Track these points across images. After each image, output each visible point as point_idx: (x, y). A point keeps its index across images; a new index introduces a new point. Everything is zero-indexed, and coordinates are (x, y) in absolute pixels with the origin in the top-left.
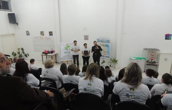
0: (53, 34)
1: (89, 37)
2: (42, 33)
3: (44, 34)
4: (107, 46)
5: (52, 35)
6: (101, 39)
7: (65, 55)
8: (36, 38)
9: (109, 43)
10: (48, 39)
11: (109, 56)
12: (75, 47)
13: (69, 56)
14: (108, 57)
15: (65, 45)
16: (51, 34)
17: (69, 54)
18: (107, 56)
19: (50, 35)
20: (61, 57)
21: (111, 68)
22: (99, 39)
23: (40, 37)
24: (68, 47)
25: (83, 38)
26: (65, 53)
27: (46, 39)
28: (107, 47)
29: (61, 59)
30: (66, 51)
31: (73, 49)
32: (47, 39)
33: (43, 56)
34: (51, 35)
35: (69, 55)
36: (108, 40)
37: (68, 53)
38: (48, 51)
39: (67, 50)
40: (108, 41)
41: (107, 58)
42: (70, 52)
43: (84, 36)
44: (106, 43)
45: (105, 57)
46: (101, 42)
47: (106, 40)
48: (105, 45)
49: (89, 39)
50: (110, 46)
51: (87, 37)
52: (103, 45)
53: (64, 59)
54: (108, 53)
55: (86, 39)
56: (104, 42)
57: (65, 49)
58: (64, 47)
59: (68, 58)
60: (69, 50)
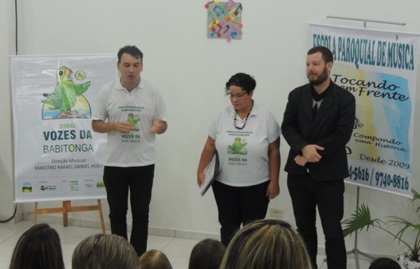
1: (245, 17)
4: (393, 91)
6: (345, 36)
7: (46, 158)
9: (409, 66)
11: (402, 173)
12: (129, 99)
13: (82, 165)
14: (398, 182)
15: (52, 73)
17: (77, 147)
18: (391, 171)
20: (19, 171)
22: (326, 33)
24: (80, 90)
25: (201, 20)
26: (50, 142)
28: (393, 104)
29: (18, 189)
35: (79, 155)
36: (401, 41)
37: (78, 141)
39: (68, 113)
40: (400, 55)
41: (391, 190)
42: (89, 136)
43: (205, 11)
44: (381, 69)
45: (374, 181)
46: (346, 60)
47: (380, 43)
48: (371, 88)
49: (243, 30)
50: (412, 93)
51: (233, 18)
52: (356, 86)
53: (36, 190)
54: (400, 146)
55: (219, 36)
56: (366, 63)
57: (47, 106)
58: (45, 95)
59: (76, 186)
60: (83, 117)
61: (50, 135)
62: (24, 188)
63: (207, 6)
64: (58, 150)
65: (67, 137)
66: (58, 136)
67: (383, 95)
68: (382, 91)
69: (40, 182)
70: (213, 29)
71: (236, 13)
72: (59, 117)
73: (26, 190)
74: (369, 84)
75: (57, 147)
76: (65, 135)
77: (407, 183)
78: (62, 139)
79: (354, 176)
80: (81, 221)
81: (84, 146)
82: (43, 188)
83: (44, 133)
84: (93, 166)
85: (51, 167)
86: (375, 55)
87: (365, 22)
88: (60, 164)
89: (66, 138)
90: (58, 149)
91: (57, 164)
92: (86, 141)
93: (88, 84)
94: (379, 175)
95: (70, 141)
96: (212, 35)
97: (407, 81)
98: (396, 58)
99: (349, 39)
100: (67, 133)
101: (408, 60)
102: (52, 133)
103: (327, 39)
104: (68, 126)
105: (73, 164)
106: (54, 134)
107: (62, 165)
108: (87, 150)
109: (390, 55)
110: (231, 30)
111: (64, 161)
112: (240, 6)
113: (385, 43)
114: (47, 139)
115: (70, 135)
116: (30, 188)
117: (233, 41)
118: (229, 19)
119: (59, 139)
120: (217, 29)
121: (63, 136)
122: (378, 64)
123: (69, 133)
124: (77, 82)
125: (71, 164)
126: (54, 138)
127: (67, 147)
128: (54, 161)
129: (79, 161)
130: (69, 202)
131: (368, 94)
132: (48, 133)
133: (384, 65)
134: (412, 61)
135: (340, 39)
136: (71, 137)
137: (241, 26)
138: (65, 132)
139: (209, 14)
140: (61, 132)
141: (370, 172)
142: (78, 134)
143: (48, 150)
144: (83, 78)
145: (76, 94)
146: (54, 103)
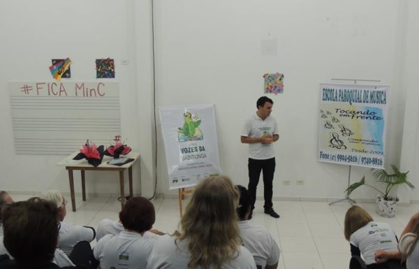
0: (118, 69)
1: (285, 81)
2: (62, 67)
3: (68, 71)
4: (373, 116)
5: (112, 75)
6: (343, 89)
7: (185, 163)
8: (26, 89)
9: (384, 102)
10: (89, 93)
11: (378, 157)
12: (263, 124)
13: (202, 166)
14: (375, 161)
16: (105, 68)
17: (199, 156)
18: (372, 156)
19: (101, 74)
20: (169, 174)
21: (394, 206)
22: (330, 88)
23: (50, 87)
24: (196, 125)
25: (261, 84)
26: (185, 155)
27: (80, 92)
28: (373, 122)
29: (171, 181)
30: (189, 144)
31: (250, 134)
32: (86, 94)
33: (86, 172)
34: (105, 76)
35: (200, 160)
36: (377, 90)
37: (199, 152)
38: (102, 147)
39: (192, 138)
40: (379, 97)
41: (371, 166)
42: (204, 150)
43: (263, 79)
44: (366, 104)
45: (361, 162)
46: (343, 101)
47: (365, 91)
48: (360, 114)
49: (284, 88)
50: (385, 115)
51: (279, 82)
52: (350, 114)
53: (180, 181)
54: (377, 143)
55: (271, 92)
56: (356, 102)
57: (181, 135)
58: (179, 128)
60: (199, 139)
61: (185, 150)
63: (264, 77)
65: (193, 151)
66: (188, 151)
67: (367, 118)
68: (366, 116)
69: (181, 177)
70: (268, 88)
71: (280, 79)
72: (187, 140)
73: (175, 182)
74: (358, 113)
77: (381, 161)
79: (348, 160)
81: (202, 155)
82: (183, 180)
83: (181, 150)
84: (207, 166)
85: (187, 168)
86: (362, 97)
87: (355, 81)
88: (191, 166)
90: (189, 158)
91: (189, 166)
92: (203, 152)
93: (199, 122)
94: (363, 159)
95: (195, 153)
96: (267, 92)
97: (381, 110)
98: (375, 98)
99: (345, 91)
101: (383, 99)
103: (332, 91)
104: (193, 144)
105: (197, 165)
107: (193, 166)
108: (204, 157)
109: (371, 97)
110: (277, 88)
111: (193, 164)
112: (283, 76)
113: (368, 91)
114: (183, 152)
115: (195, 150)
116: (177, 181)
117: (278, 94)
118: (276, 83)
120: (270, 88)
121: (191, 151)
122: (364, 102)
123: (194, 148)
124: (194, 120)
125: (195, 165)
127: (194, 156)
128: (188, 165)
129: (200, 163)
131: (358, 117)
132: (183, 149)
133: (367, 102)
134: (385, 100)
135: (340, 90)
137: (283, 86)
138: (192, 148)
139: (265, 81)
140: (190, 148)
141: (358, 158)
142: (198, 149)
143: (184, 159)
144: (197, 118)
145: (195, 127)
146: (184, 133)
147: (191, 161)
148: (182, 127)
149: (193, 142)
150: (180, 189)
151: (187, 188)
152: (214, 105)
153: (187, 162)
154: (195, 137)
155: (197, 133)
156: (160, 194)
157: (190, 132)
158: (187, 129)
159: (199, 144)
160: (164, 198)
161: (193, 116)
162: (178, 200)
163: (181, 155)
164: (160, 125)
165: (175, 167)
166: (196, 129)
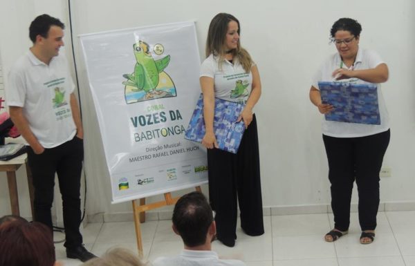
7: (141, 147)
13: (177, 150)
24: (161, 66)
30: (147, 107)
37: (169, 123)
39: (154, 93)
42: (179, 117)
57: (129, 88)
58: (126, 76)
59: (173, 174)
60: (169, 95)
61: (138, 121)
62: (120, 185)
64: (150, 137)
65: (157, 120)
66: (147, 121)
69: (136, 176)
72: (144, 99)
73: (123, 187)
75: (149, 133)
76: (155, 118)
78: (152, 123)
80: (158, 214)
81: (177, 128)
82: (140, 183)
83: (132, 119)
85: (146, 157)
88: (155, 153)
89: (156, 122)
90: (149, 135)
91: (152, 153)
92: (177, 122)
95: (162, 126)
100: (156, 116)
102: (140, 117)
104: (156, 107)
105: (168, 150)
106: (142, 119)
107: (158, 153)
108: (180, 132)
111: (159, 148)
114: (135, 125)
115: (160, 118)
116: (127, 184)
119: (149, 123)
121: (152, 120)
123: (158, 116)
125: (163, 150)
126: (143, 123)
127: (159, 131)
128: (148, 150)
129: (174, 146)
130: (169, 193)
132: (136, 118)
136: (162, 120)
138: (154, 115)
140: (150, 116)
142: (168, 116)
143: (139, 138)
144: (162, 52)
145: (158, 71)
146: (136, 85)
147: (154, 142)
148: (130, 72)
149: (157, 102)
150: (133, 201)
151: (150, 198)
152: (195, 23)
153: (145, 144)
154: (160, 92)
155: (164, 83)
156: (96, 214)
157: (149, 82)
158: (143, 77)
159: (168, 105)
160: (104, 222)
161: (152, 48)
162: (134, 223)
163: (133, 131)
164: (85, 71)
165: (120, 156)
166: (162, 75)
